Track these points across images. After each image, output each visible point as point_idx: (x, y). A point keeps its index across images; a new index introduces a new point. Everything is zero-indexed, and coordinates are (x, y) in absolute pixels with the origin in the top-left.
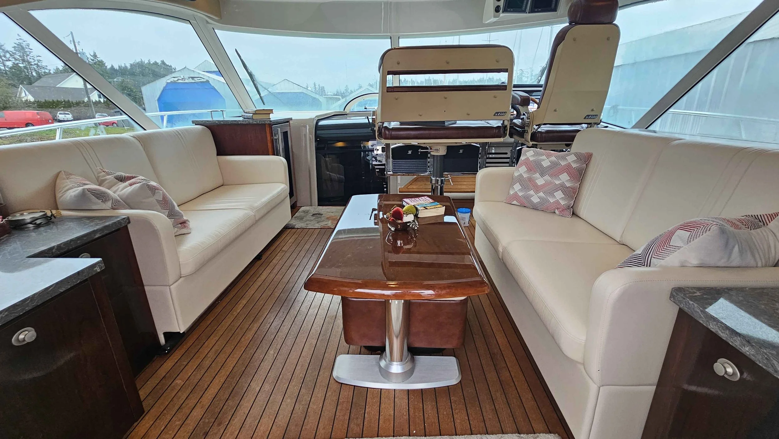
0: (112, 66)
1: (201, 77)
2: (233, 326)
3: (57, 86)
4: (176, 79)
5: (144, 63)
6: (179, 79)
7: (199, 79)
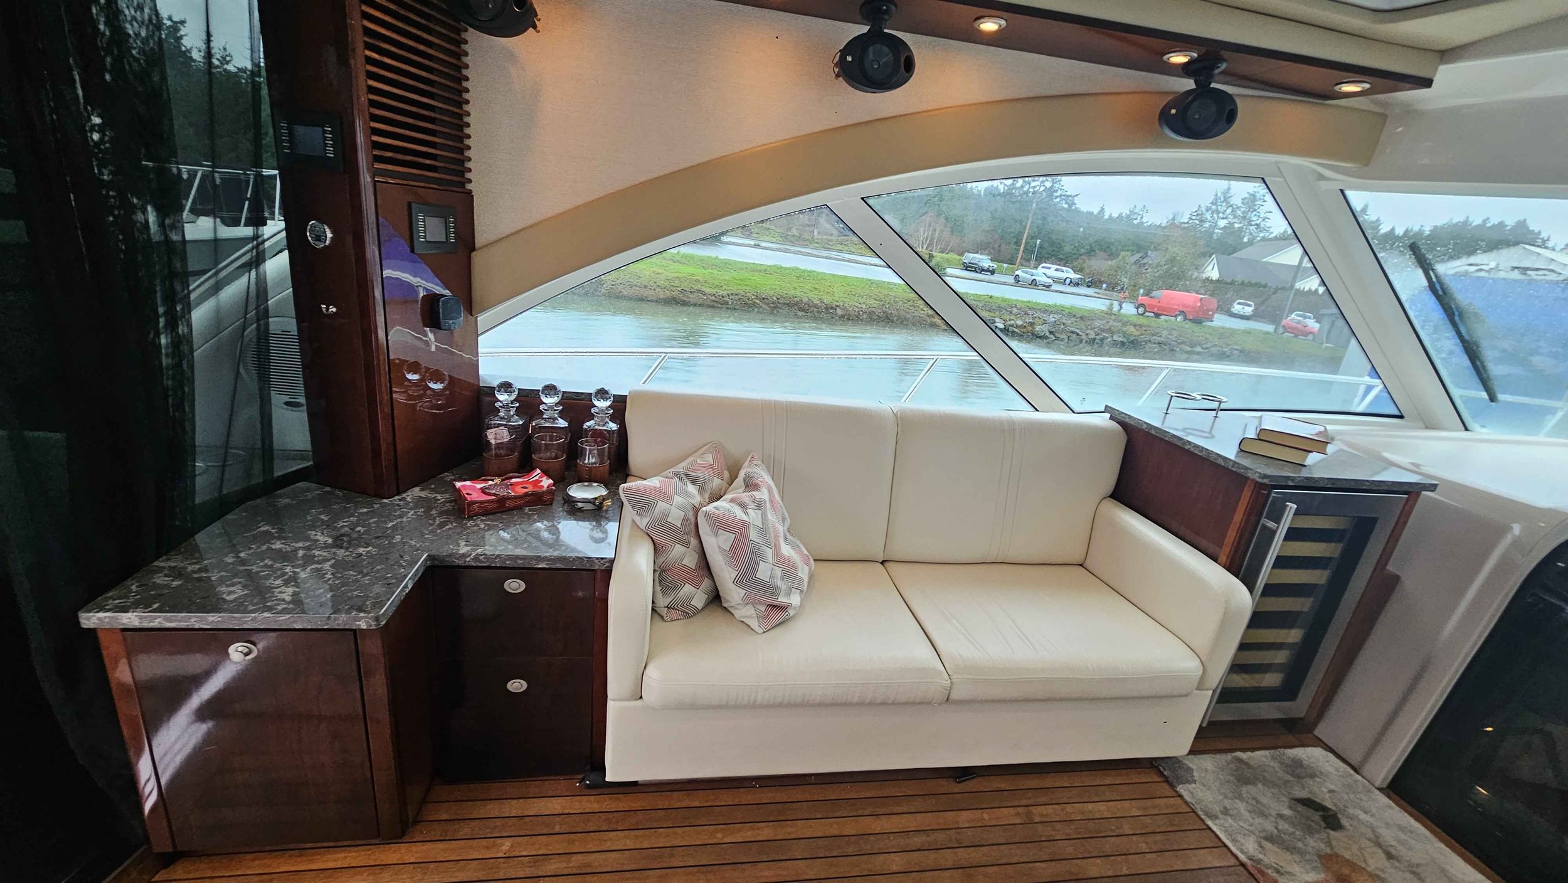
0: (1393, 229)
1: (1552, 271)
2: (672, 856)
3: (1264, 260)
4: (1473, 269)
5: (1470, 225)
6: (1481, 270)
7: (1541, 272)
